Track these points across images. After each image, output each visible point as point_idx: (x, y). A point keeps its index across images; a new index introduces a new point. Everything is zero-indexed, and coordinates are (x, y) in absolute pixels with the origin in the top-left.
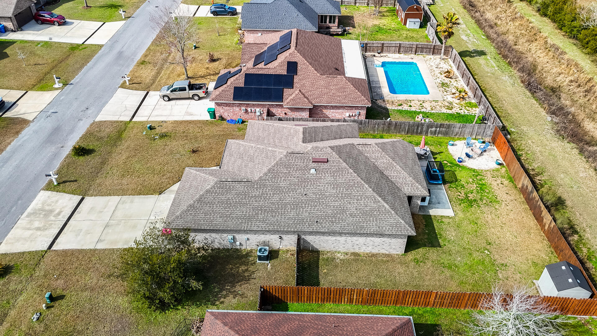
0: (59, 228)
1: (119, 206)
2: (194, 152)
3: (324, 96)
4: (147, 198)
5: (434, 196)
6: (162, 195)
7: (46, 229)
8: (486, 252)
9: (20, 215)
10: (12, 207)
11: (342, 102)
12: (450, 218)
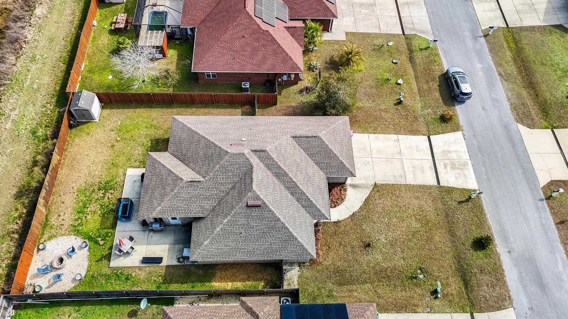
0: (435, 154)
1: (403, 173)
2: (369, 245)
3: (225, 315)
4: (384, 181)
5: (136, 189)
6: (373, 183)
7: (443, 152)
8: (119, 139)
9: (472, 163)
10: (486, 170)
11: (201, 309)
12: (132, 166)
